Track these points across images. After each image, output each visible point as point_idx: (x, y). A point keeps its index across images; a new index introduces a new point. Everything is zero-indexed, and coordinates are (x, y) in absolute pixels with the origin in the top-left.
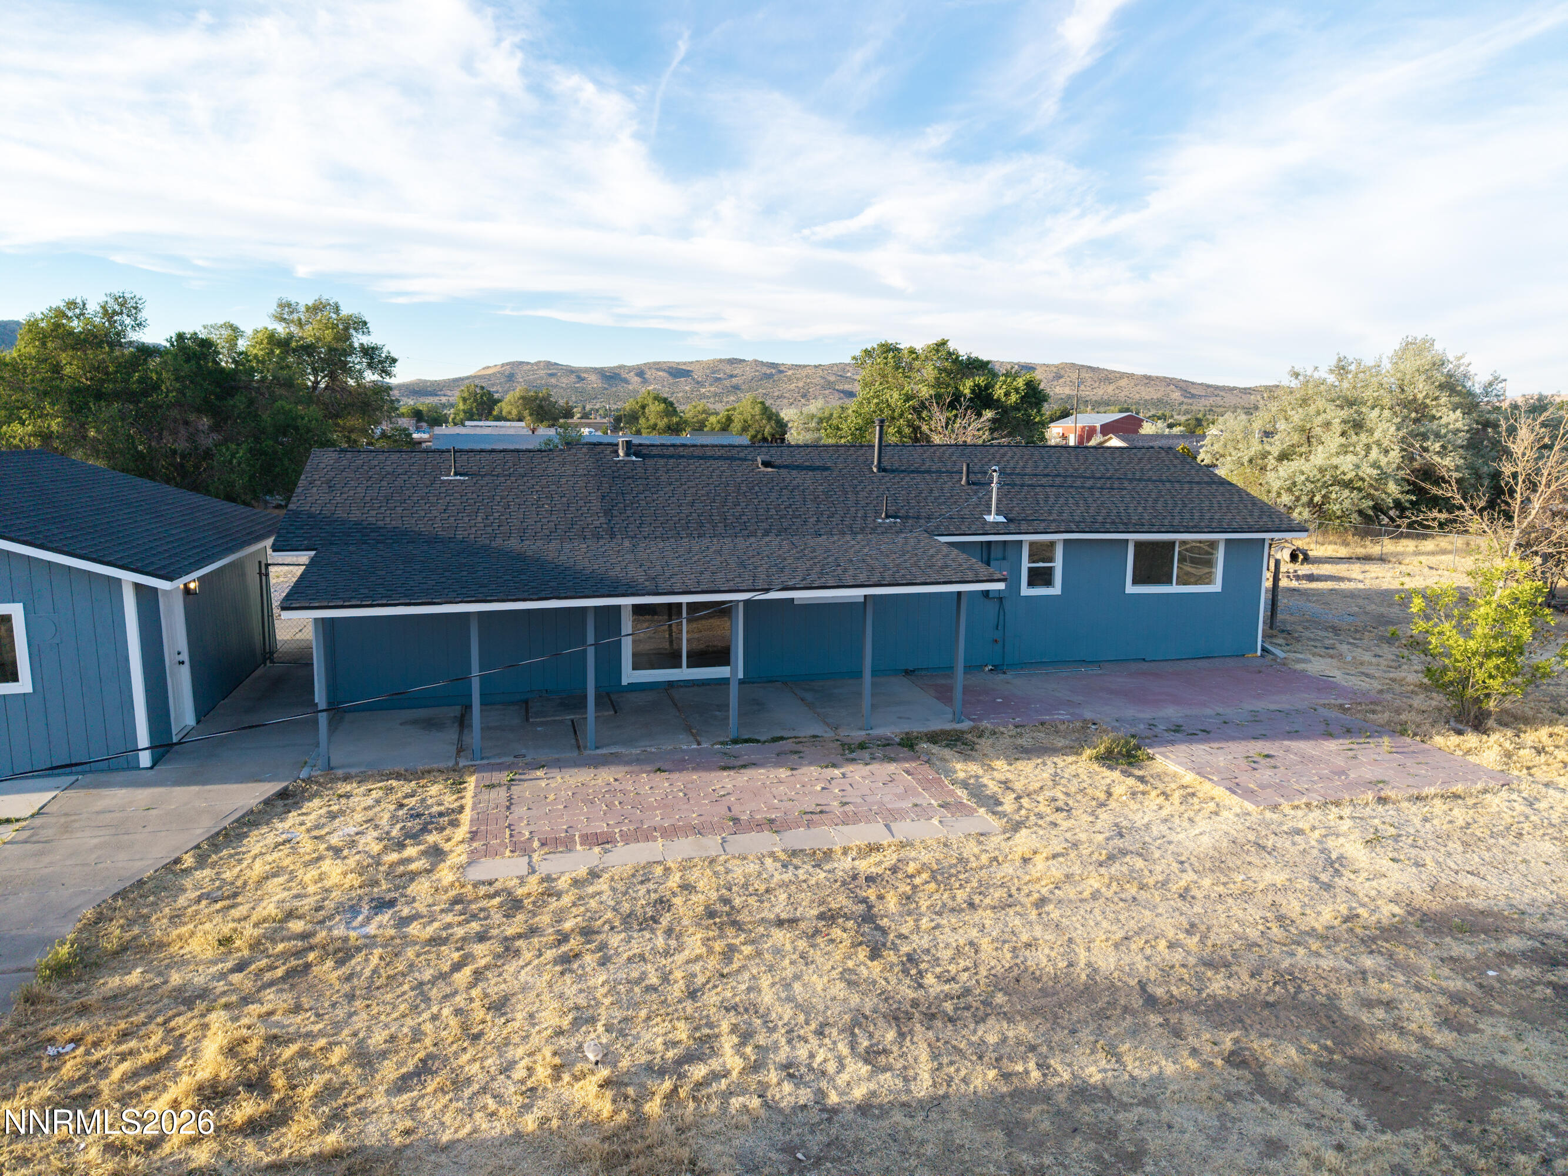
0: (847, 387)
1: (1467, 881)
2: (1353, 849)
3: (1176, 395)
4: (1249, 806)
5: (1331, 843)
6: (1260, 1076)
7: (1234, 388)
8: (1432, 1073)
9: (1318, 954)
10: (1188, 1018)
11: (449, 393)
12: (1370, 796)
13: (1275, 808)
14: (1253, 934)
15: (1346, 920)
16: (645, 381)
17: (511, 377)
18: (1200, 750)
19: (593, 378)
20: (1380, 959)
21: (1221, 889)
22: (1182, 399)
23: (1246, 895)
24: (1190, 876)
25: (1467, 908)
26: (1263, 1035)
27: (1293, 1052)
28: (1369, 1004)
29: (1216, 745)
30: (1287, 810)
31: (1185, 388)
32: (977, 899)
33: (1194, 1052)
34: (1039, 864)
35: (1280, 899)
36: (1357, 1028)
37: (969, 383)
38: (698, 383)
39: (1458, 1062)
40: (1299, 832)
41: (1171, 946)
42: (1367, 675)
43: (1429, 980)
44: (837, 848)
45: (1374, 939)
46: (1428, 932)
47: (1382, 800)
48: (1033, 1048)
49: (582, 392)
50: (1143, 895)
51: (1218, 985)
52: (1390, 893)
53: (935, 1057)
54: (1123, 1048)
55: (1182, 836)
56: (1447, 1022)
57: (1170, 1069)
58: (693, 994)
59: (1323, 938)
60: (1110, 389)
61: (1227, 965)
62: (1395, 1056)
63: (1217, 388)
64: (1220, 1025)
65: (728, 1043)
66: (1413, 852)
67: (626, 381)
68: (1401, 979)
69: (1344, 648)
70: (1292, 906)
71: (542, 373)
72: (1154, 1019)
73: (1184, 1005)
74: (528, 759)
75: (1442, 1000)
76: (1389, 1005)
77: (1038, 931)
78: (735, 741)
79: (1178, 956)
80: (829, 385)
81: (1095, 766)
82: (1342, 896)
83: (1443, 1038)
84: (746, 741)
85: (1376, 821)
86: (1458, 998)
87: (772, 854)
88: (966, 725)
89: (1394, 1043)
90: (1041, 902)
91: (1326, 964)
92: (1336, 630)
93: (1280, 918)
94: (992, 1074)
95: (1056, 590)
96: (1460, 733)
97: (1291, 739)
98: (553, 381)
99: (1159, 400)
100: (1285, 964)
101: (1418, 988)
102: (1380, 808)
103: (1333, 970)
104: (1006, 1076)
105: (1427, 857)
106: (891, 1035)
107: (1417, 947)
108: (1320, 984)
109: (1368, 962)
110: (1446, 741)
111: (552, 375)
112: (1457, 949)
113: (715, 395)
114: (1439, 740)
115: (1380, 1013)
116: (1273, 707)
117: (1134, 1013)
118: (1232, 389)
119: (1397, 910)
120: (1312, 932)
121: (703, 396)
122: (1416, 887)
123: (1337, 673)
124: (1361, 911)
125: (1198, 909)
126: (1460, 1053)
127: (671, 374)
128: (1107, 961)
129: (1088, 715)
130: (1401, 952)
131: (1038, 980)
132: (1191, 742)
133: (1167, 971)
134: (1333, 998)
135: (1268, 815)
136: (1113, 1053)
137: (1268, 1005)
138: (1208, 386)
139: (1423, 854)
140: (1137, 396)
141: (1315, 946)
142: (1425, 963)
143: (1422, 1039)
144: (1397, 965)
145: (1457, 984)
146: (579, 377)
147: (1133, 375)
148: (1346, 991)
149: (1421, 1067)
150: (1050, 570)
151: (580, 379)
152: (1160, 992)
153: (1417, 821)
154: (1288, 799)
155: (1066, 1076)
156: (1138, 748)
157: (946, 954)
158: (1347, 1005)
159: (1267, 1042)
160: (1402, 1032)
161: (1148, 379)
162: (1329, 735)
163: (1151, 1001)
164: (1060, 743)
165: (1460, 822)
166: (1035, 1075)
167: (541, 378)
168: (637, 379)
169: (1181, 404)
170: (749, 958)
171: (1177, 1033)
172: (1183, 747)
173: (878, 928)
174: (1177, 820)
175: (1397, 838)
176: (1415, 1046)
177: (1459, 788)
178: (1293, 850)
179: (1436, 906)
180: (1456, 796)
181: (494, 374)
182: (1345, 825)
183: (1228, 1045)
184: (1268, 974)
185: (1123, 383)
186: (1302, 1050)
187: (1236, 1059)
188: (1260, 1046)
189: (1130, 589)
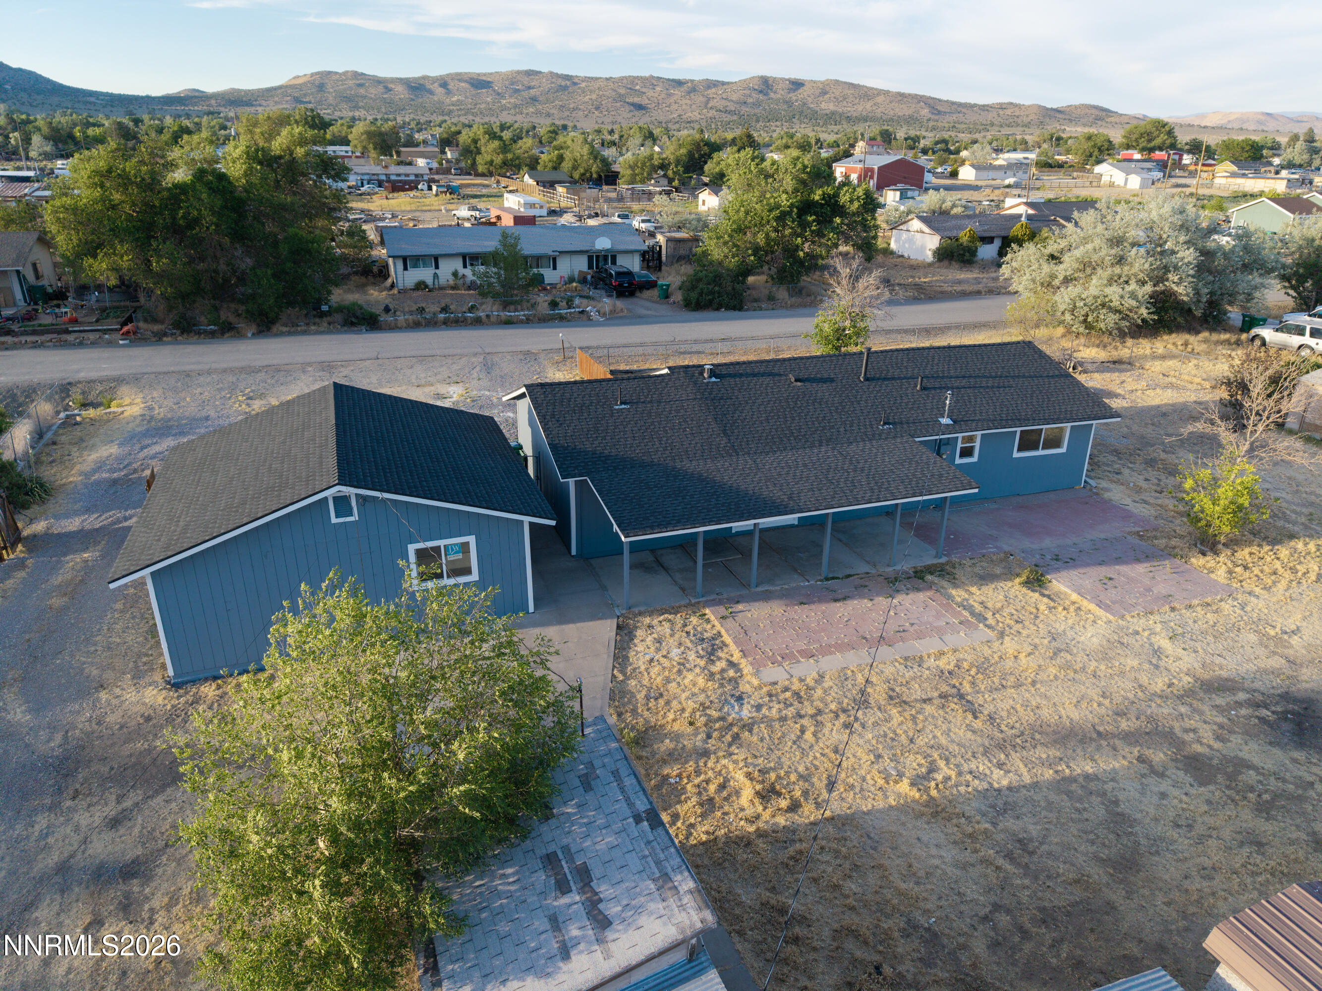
0: (636, 100)
1: (1218, 660)
2: (1164, 643)
3: (925, 112)
4: (1111, 617)
5: (1153, 640)
6: (1151, 766)
7: (975, 105)
8: (1215, 762)
9: (1160, 706)
10: (1117, 742)
11: (264, 103)
12: (1167, 608)
13: (1122, 617)
14: (1131, 696)
15: (1169, 686)
16: (449, 92)
17: (321, 87)
18: (1074, 574)
19: (399, 88)
20: (1187, 708)
21: (1110, 671)
22: (930, 116)
23: (1122, 673)
24: (1094, 664)
25: (1220, 678)
26: (1149, 748)
27: (1162, 755)
28: (1186, 731)
29: (1082, 571)
30: (1129, 618)
31: (932, 104)
32: (1004, 683)
33: (1124, 757)
34: (1023, 659)
35: (1138, 676)
36: (1184, 742)
37: (819, 192)
38: (499, 94)
39: (1224, 756)
40: (1137, 633)
41: (1100, 705)
42: (1145, 502)
43: (1208, 718)
44: (924, 654)
45: (1182, 696)
46: (1205, 692)
47: (1173, 609)
48: (1061, 759)
49: (390, 103)
50: (1077, 676)
51: (1124, 725)
52: (1185, 670)
53: (1026, 766)
54: (1096, 757)
55: (1083, 638)
56: (1218, 738)
57: (1117, 765)
58: (912, 741)
59: (1161, 697)
60: (868, 105)
61: (1125, 714)
62: (1200, 754)
63: (960, 105)
64: (1130, 744)
65: (942, 764)
66: (1192, 643)
67: (431, 92)
68: (1197, 718)
69: (1126, 471)
70: (1144, 679)
71: (351, 83)
72: (1104, 743)
73: (1114, 736)
74: (725, 596)
75: (1215, 727)
76: (1194, 731)
77: (1039, 700)
78: (827, 579)
79: (1103, 711)
80: (620, 98)
81: (1024, 590)
82: (1165, 673)
83: (1217, 745)
84: (833, 578)
85: (1172, 624)
86: (1221, 726)
87: (896, 660)
88: (944, 560)
89: (1198, 748)
90: (1034, 683)
91: (1166, 711)
92: (1117, 452)
93: (1140, 686)
94: (1051, 772)
95: (974, 459)
96: (1204, 554)
97: (1118, 564)
98: (362, 91)
99: (910, 117)
100: (1149, 712)
101: (1205, 722)
102: (1172, 614)
103: (1169, 714)
104: (1057, 772)
105: (1198, 646)
106: (1002, 756)
107: (1201, 700)
108: (1165, 722)
109: (1183, 709)
110: (1198, 561)
111: (361, 85)
112: (1220, 701)
113: (516, 106)
114: (1193, 560)
115: (1192, 735)
116: (1103, 536)
117: (1094, 740)
118: (972, 106)
119: (1190, 680)
120: (1155, 694)
121: (504, 108)
122: (1196, 665)
123: (1128, 501)
124: (1174, 681)
125: (1103, 683)
126: (1224, 752)
127: (472, 85)
128: (1075, 715)
129: (1006, 548)
130: (1195, 703)
131: (1049, 726)
132: (1067, 568)
133: (1102, 718)
134: (1172, 728)
135: (1120, 621)
136: (1092, 759)
137: (1147, 733)
138: (953, 103)
139: (1197, 644)
140: (892, 113)
141: (1159, 701)
142: (1206, 708)
143: (1210, 746)
144: (1195, 710)
145: (1220, 719)
146: (386, 88)
147: (888, 92)
148: (1177, 725)
149: (1211, 759)
150: (972, 448)
151: (388, 90)
152: (1101, 729)
153: (1190, 622)
154: (1130, 612)
155: (1079, 771)
156: (1042, 575)
157: (1004, 714)
158: (1177, 731)
159: (1151, 751)
160: (1201, 744)
161: (902, 97)
162: (1138, 560)
163: (1099, 734)
164: (998, 571)
165: (1211, 623)
166: (1067, 771)
167: (350, 88)
168: (440, 91)
169: (929, 120)
170: (924, 721)
171: (1115, 749)
172: (1064, 573)
173: (968, 701)
174: (1077, 627)
175: (1183, 635)
176: (1208, 750)
177: (1209, 600)
178: (1137, 645)
179: (1206, 676)
180: (1208, 604)
181: (305, 84)
182: (1158, 627)
183: (1136, 754)
184: (1143, 718)
185: (880, 99)
186: (1166, 754)
187: (1141, 759)
188: (1149, 753)
189: (1016, 455)
